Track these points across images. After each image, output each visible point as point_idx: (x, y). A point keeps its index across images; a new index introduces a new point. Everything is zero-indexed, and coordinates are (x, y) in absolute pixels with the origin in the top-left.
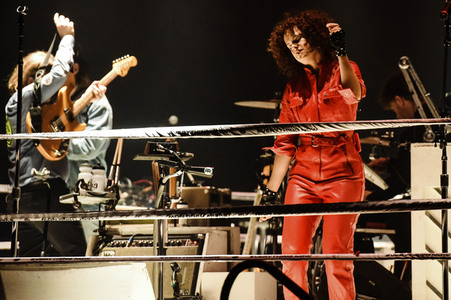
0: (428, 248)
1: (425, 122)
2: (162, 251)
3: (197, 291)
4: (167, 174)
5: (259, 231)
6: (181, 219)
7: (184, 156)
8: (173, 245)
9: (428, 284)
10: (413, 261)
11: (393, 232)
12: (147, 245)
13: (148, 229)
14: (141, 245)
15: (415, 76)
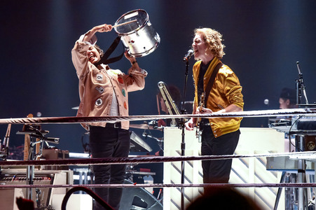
0: (172, 182)
1: (171, 116)
2: (31, 182)
3: (50, 204)
4: (35, 141)
5: (83, 173)
6: (42, 166)
7: (44, 132)
8: (38, 179)
9: (172, 200)
10: (164, 188)
11: (154, 174)
12: (23, 179)
13: (24, 171)
14: (20, 180)
15: (167, 92)
